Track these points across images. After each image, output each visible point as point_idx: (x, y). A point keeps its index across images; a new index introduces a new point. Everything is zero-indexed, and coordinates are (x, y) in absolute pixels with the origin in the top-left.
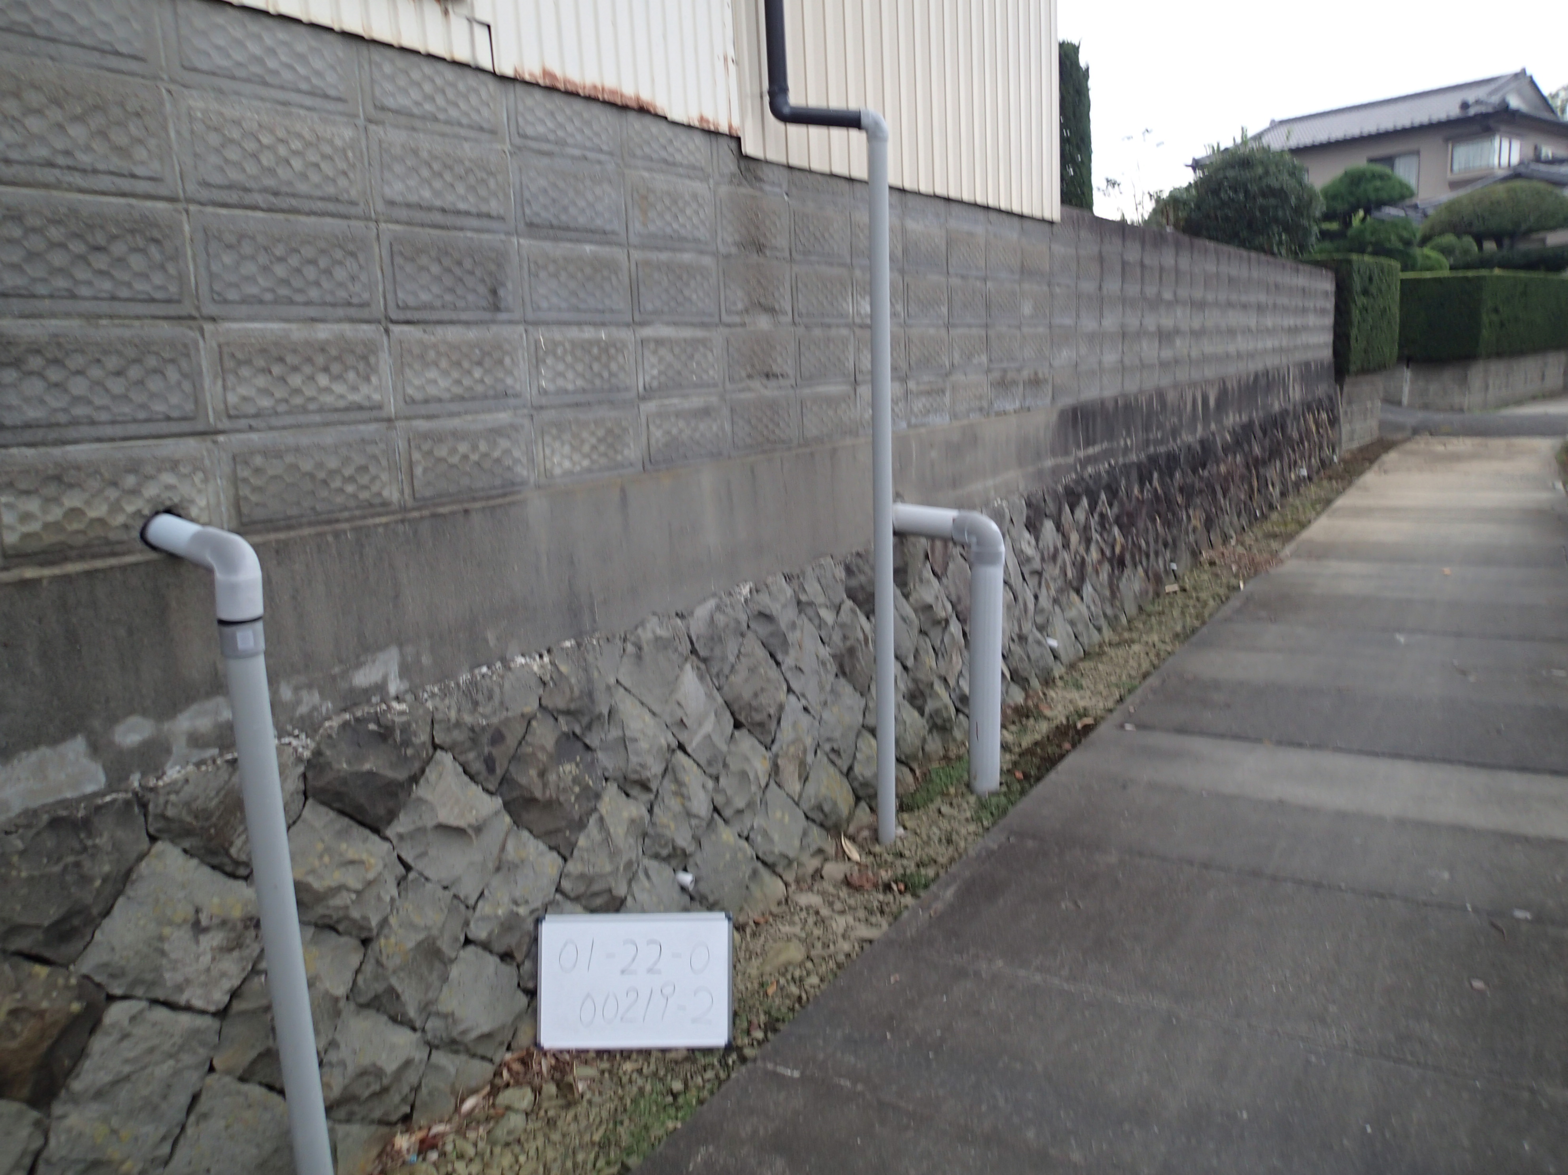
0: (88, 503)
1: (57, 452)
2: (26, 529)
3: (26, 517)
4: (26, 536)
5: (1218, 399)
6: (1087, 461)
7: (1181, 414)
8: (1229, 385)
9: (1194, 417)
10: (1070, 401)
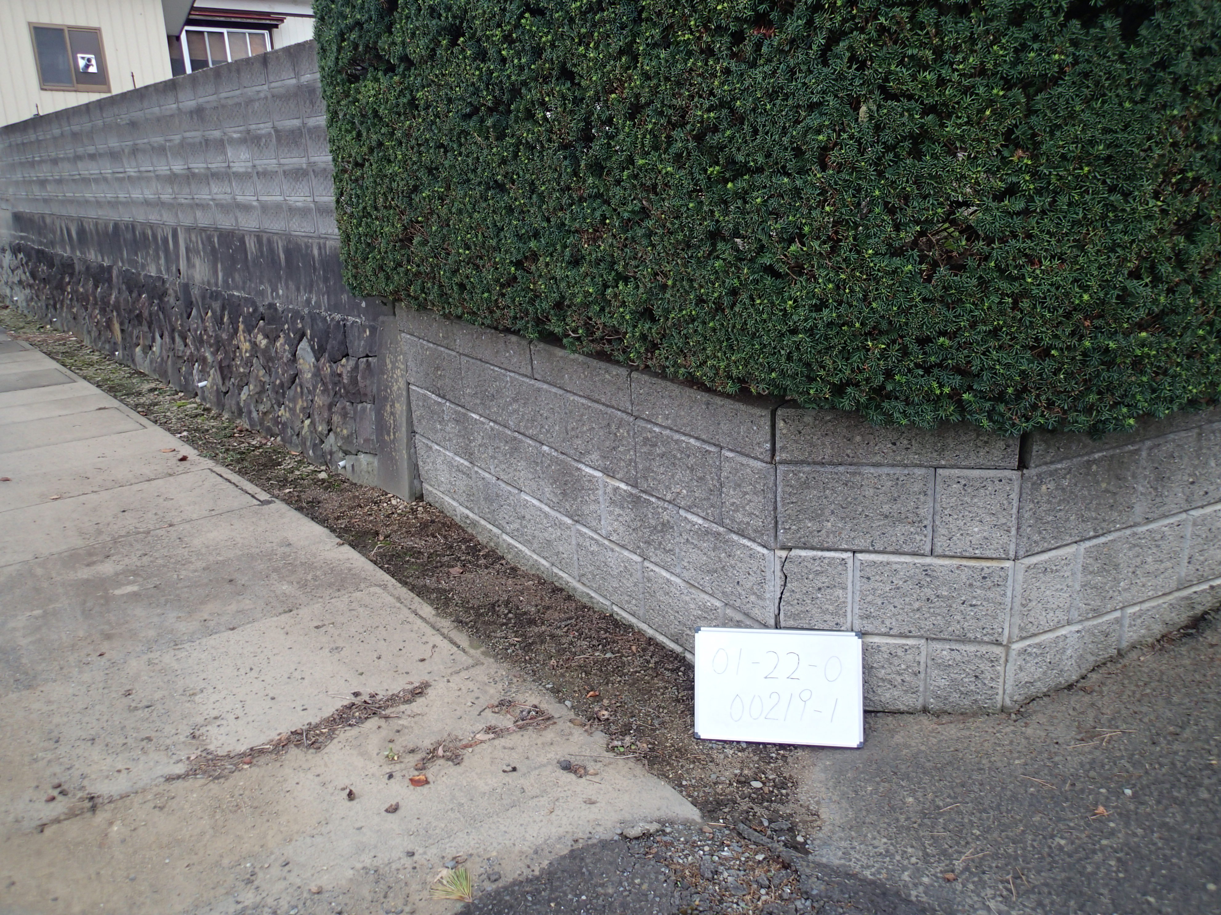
5: (78, 234)
6: (22, 238)
7: (54, 233)
8: (86, 225)
9: (63, 239)
10: (16, 210)
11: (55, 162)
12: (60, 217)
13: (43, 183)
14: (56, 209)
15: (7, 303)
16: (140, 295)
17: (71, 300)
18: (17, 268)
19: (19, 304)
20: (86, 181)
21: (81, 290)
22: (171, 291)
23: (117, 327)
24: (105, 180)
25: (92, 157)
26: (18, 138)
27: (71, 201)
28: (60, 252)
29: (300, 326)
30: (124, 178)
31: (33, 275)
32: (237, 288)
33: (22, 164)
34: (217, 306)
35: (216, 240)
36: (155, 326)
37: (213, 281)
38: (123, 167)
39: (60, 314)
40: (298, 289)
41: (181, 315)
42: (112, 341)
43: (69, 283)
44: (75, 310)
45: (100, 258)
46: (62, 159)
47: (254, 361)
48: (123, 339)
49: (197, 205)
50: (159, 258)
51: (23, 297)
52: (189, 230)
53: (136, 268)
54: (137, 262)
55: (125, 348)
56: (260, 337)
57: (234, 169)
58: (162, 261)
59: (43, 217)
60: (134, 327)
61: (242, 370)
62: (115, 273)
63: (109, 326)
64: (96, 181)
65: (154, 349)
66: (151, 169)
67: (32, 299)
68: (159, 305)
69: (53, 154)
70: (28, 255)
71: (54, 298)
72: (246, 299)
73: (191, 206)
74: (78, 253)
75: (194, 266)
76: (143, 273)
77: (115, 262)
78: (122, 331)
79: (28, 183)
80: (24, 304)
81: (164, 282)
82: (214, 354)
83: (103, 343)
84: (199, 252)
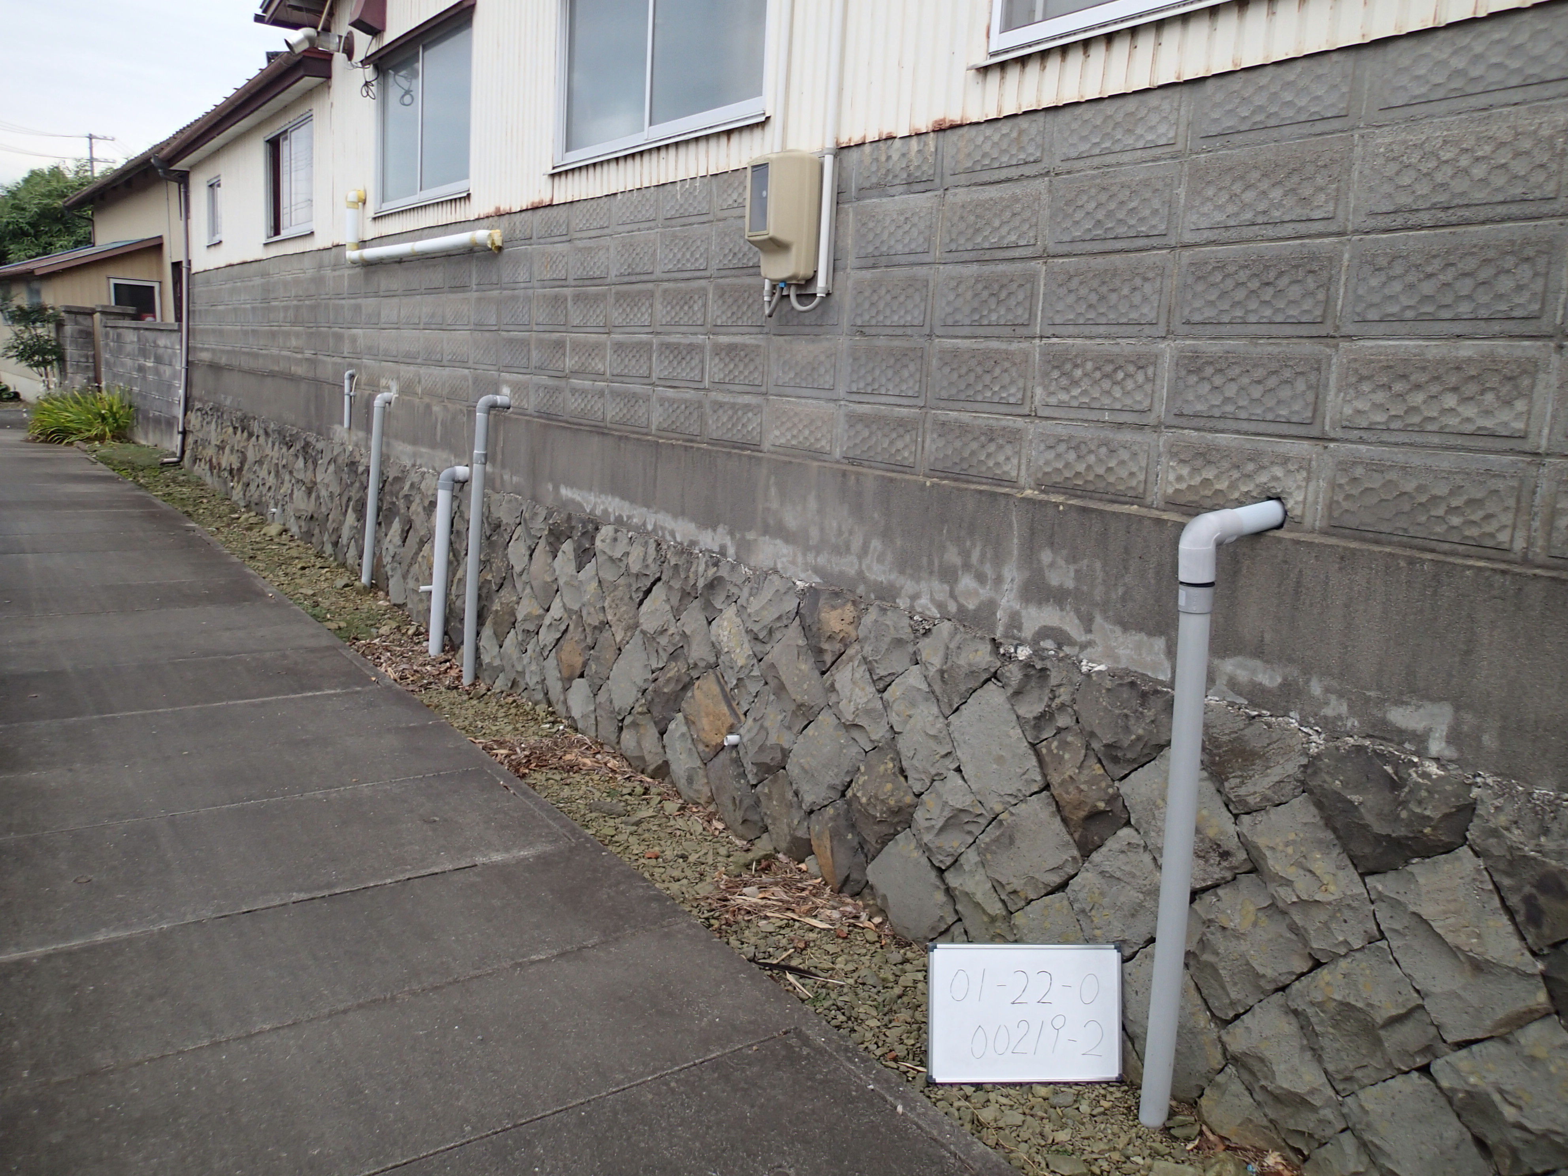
0: (1217, 477)
1: (1209, 436)
2: (1178, 486)
3: (1179, 478)
4: (1177, 491)
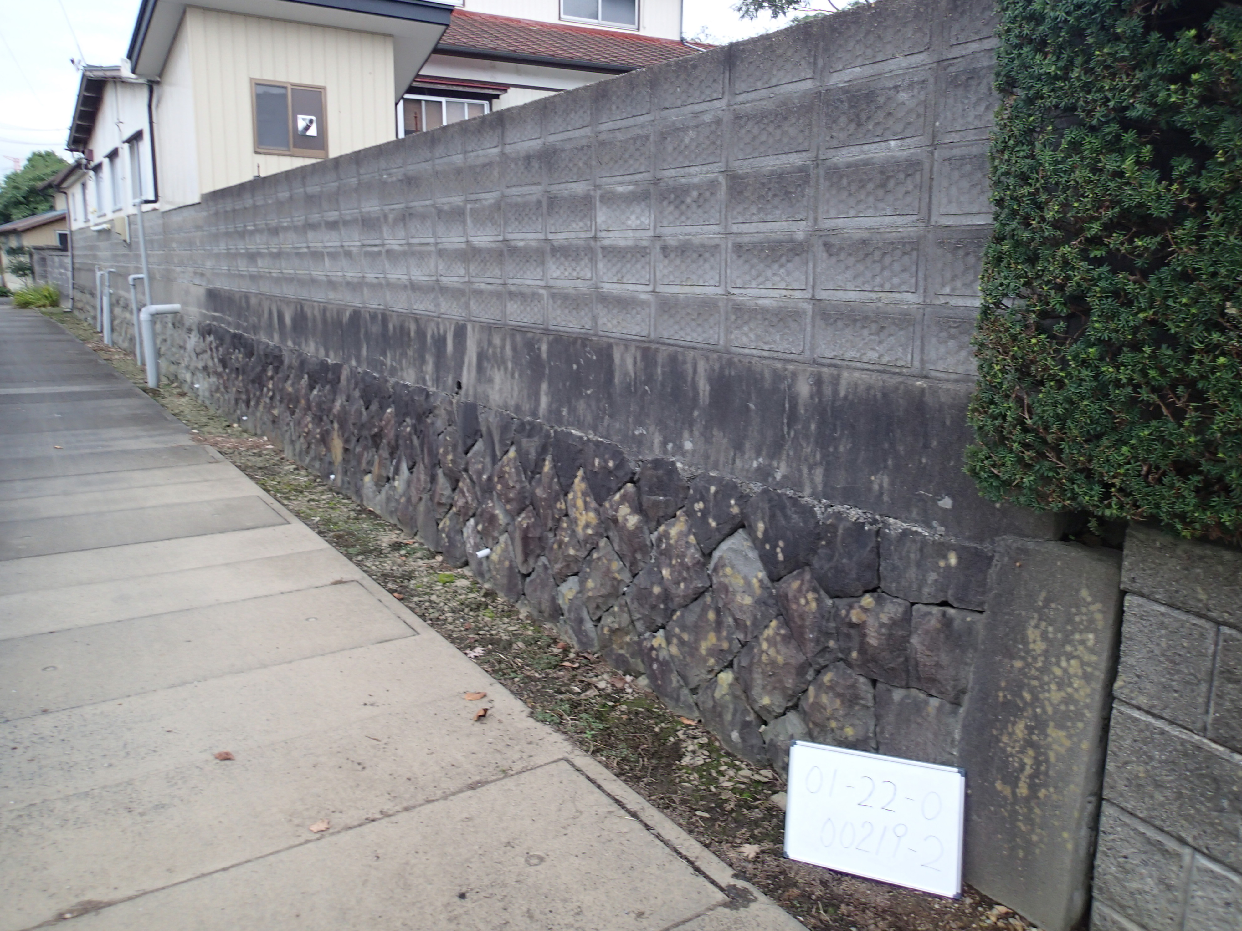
5: (294, 320)
6: (214, 318)
7: (259, 317)
8: (308, 312)
9: (270, 325)
10: (211, 286)
11: (275, 231)
12: (270, 298)
13: (252, 257)
14: (266, 288)
15: (186, 389)
16: (382, 408)
17: (272, 398)
18: (205, 351)
19: (200, 393)
20: (317, 255)
21: (290, 389)
22: (442, 412)
23: (337, 444)
24: (348, 254)
25: (333, 225)
26: (229, 205)
27: (290, 280)
28: (264, 339)
29: (735, 510)
30: (379, 253)
31: (224, 362)
32: (580, 426)
33: (227, 234)
34: (531, 446)
35: (544, 348)
36: (401, 452)
37: (526, 407)
38: (382, 238)
39: (254, 414)
40: (739, 447)
41: (455, 447)
42: (327, 459)
43: (272, 378)
44: (276, 412)
45: (322, 352)
46: (286, 229)
47: (603, 542)
48: (345, 461)
49: (511, 293)
50: (423, 361)
51: (206, 386)
52: (489, 329)
53: (381, 372)
54: (383, 364)
55: (345, 472)
56: (624, 510)
57: (606, 242)
58: (429, 368)
59: (246, 297)
60: (366, 448)
61: (572, 552)
62: (345, 373)
63: (325, 439)
64: (333, 256)
65: (396, 483)
66: (432, 240)
67: (218, 390)
68: (414, 427)
69: (274, 223)
70: (221, 339)
71: (247, 392)
72: (598, 444)
73: (498, 295)
74: (290, 343)
75: (491, 381)
76: (392, 380)
77: (347, 360)
78: (346, 450)
79: (232, 256)
80: (207, 394)
81: (428, 395)
82: (513, 515)
83: (313, 459)
84: (504, 362)
